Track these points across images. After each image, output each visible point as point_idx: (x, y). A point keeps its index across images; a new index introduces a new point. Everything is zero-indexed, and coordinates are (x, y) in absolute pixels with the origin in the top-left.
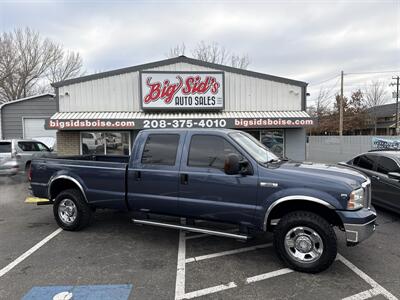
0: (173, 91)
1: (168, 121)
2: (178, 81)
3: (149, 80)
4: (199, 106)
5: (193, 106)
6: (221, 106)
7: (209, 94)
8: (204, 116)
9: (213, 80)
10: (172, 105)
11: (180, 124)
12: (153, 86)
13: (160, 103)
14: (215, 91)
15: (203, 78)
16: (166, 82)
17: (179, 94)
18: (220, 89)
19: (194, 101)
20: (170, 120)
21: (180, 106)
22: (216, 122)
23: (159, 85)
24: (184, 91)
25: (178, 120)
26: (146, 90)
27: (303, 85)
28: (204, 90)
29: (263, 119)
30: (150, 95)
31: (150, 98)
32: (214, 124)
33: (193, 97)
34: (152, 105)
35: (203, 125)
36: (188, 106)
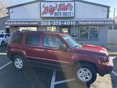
0: (54, 10)
1: (51, 22)
2: (55, 5)
3: (44, 5)
4: (64, 16)
5: (62, 16)
6: (73, 16)
7: (68, 11)
8: (66, 20)
9: (70, 5)
10: (53, 16)
11: (56, 23)
12: (46, 8)
13: (48, 15)
14: (71, 10)
15: (66, 4)
16: (51, 6)
17: (56, 11)
18: (73, 9)
19: (62, 14)
20: (52, 22)
21: (56, 16)
22: (71, 22)
23: (48, 7)
24: (58, 10)
25: (55, 22)
26: (43, 10)
27: (108, 7)
28: (66, 9)
29: (92, 21)
30: (44, 12)
31: (44, 13)
32: (70, 23)
33: (62, 12)
34: (45, 16)
35: (66, 24)
36: (60, 16)
